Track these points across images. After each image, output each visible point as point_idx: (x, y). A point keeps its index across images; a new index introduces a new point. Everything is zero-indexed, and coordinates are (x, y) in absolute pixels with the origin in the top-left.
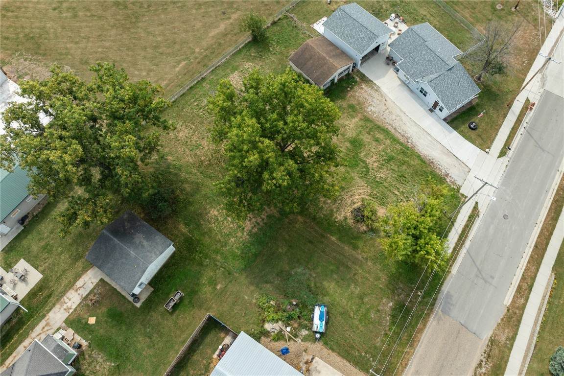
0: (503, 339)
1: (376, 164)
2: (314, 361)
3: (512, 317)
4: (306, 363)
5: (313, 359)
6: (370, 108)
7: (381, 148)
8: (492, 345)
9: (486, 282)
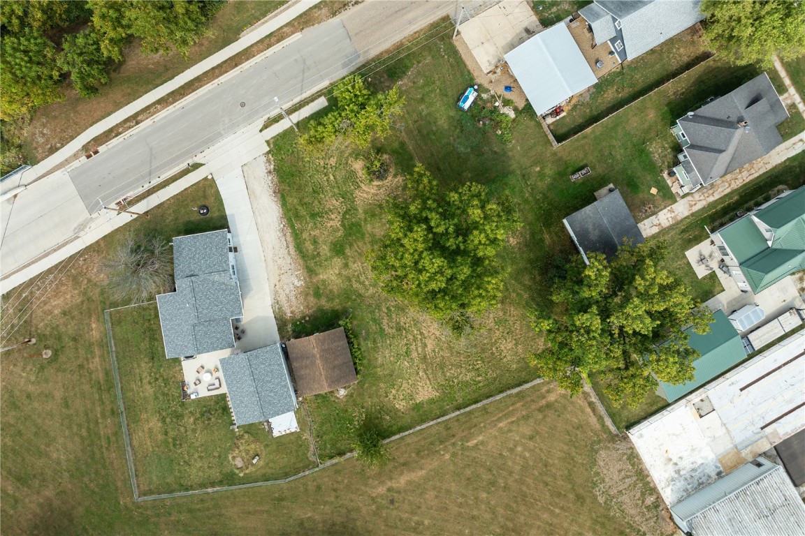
0: (324, 11)
1: (333, 216)
2: (488, 71)
3: (304, 22)
4: (495, 73)
5: (488, 73)
6: (298, 283)
7: (317, 232)
8: (336, 12)
9: (304, 60)
